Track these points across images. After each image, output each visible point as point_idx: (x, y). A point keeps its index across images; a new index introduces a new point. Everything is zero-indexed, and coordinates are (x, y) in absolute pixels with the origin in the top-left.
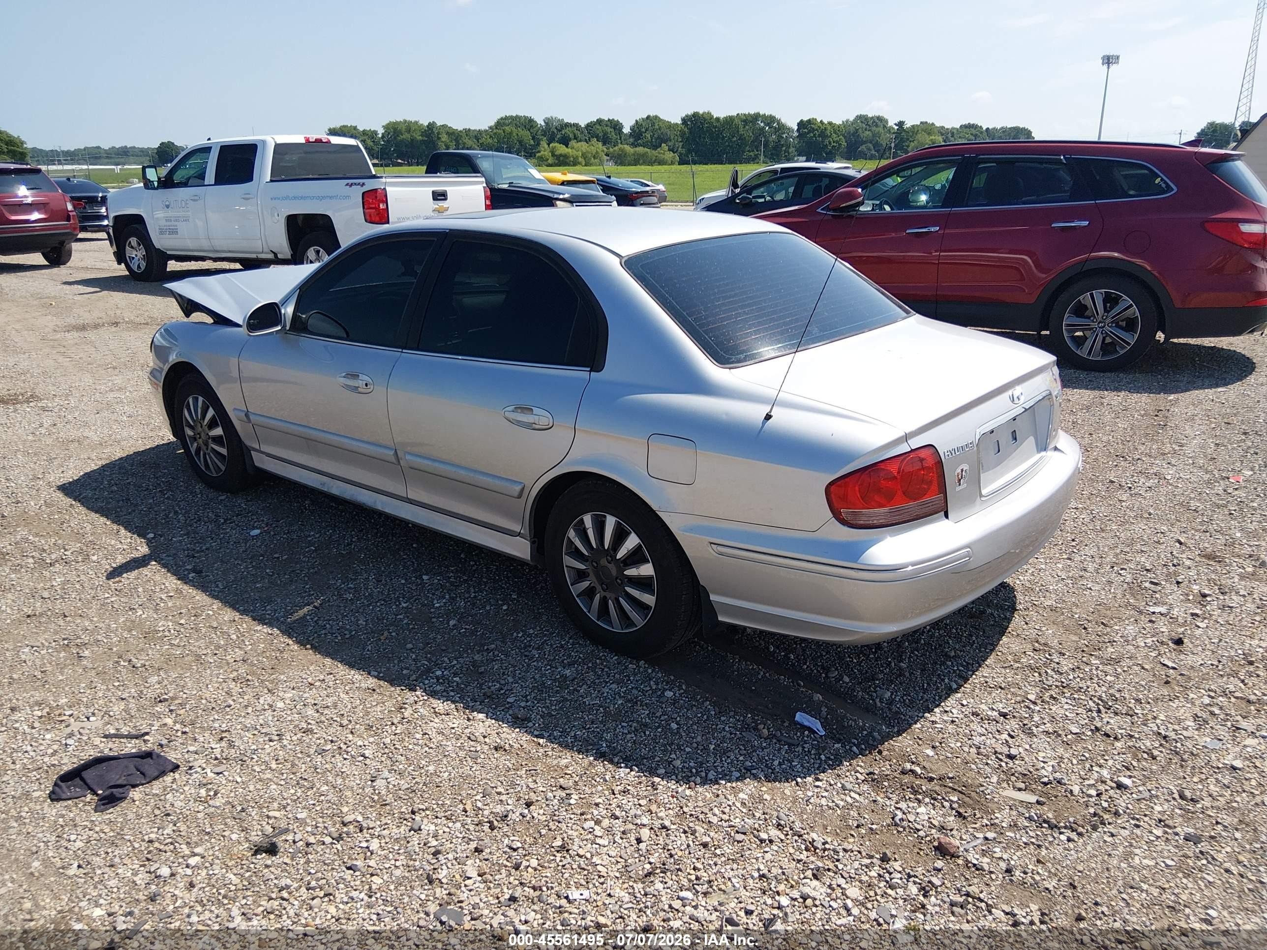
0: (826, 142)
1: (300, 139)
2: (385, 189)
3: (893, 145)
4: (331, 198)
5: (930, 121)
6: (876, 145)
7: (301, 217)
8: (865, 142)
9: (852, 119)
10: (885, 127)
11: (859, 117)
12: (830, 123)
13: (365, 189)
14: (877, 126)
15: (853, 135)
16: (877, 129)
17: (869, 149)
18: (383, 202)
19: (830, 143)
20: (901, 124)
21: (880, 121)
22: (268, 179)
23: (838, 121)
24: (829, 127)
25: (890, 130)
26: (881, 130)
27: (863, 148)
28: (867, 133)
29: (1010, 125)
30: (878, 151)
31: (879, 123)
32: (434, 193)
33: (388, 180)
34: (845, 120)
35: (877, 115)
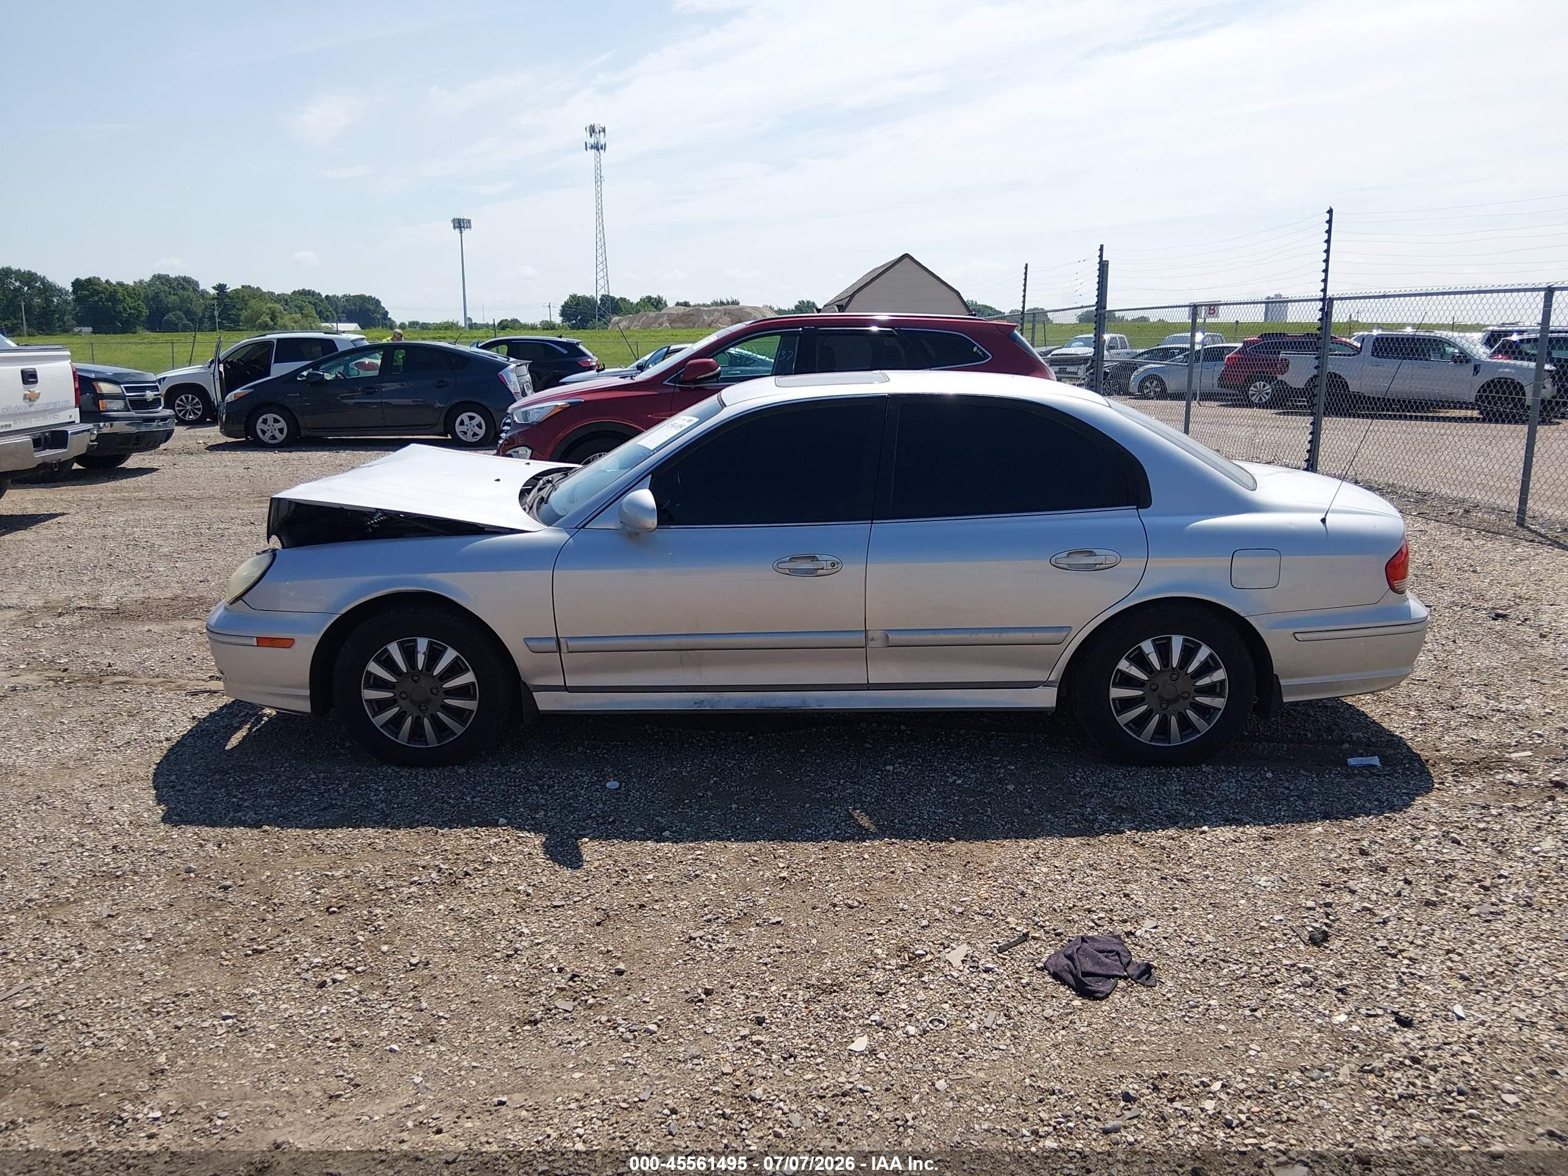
0: (120, 307)
3: (216, 313)
5: (254, 285)
6: (188, 313)
8: (173, 309)
9: (147, 279)
10: (195, 290)
11: (158, 278)
12: (120, 284)
14: (184, 289)
15: (153, 299)
16: (186, 293)
17: (179, 318)
19: (125, 310)
20: (221, 288)
21: (186, 283)
23: (129, 281)
24: (120, 289)
25: (204, 294)
26: (190, 293)
27: (171, 316)
28: (173, 297)
29: (353, 293)
30: (192, 320)
31: (186, 285)
34: (137, 280)
35: (182, 275)
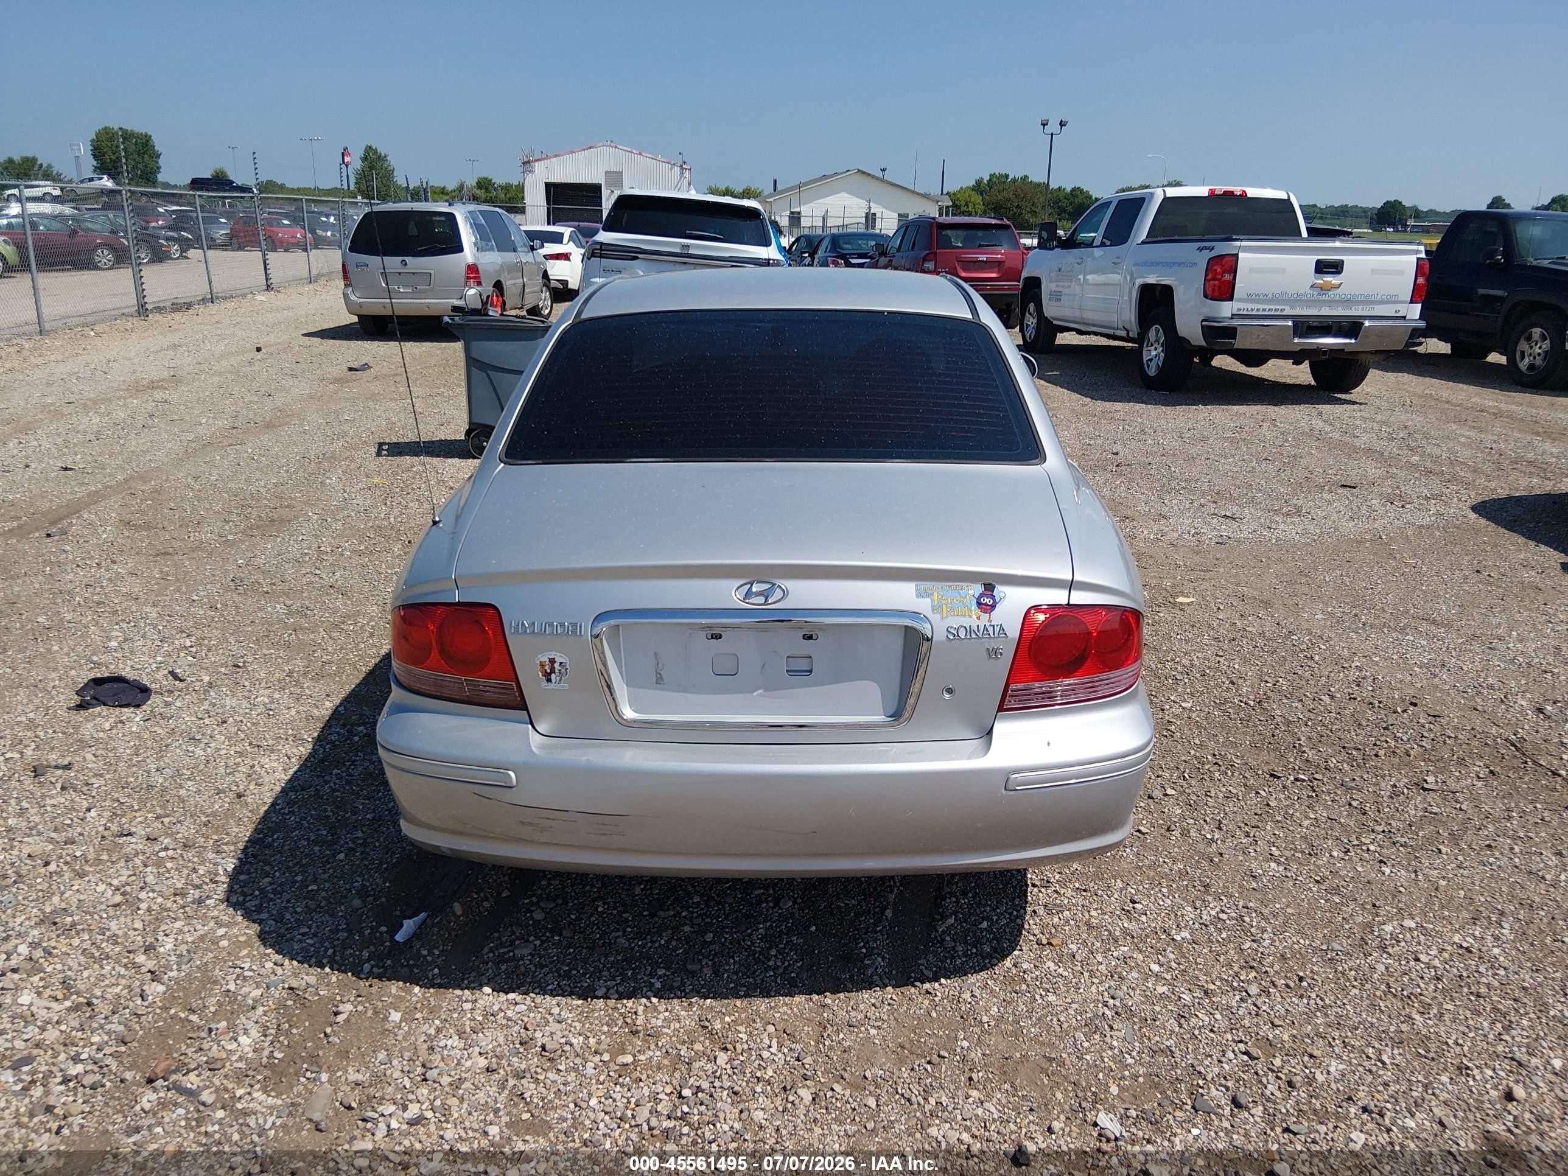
1: (1203, 191)
2: (1237, 255)
4: (1180, 264)
7: (1159, 288)
13: (1214, 253)
18: (1229, 272)
22: (1144, 237)
32: (1318, 262)
33: (1244, 244)
